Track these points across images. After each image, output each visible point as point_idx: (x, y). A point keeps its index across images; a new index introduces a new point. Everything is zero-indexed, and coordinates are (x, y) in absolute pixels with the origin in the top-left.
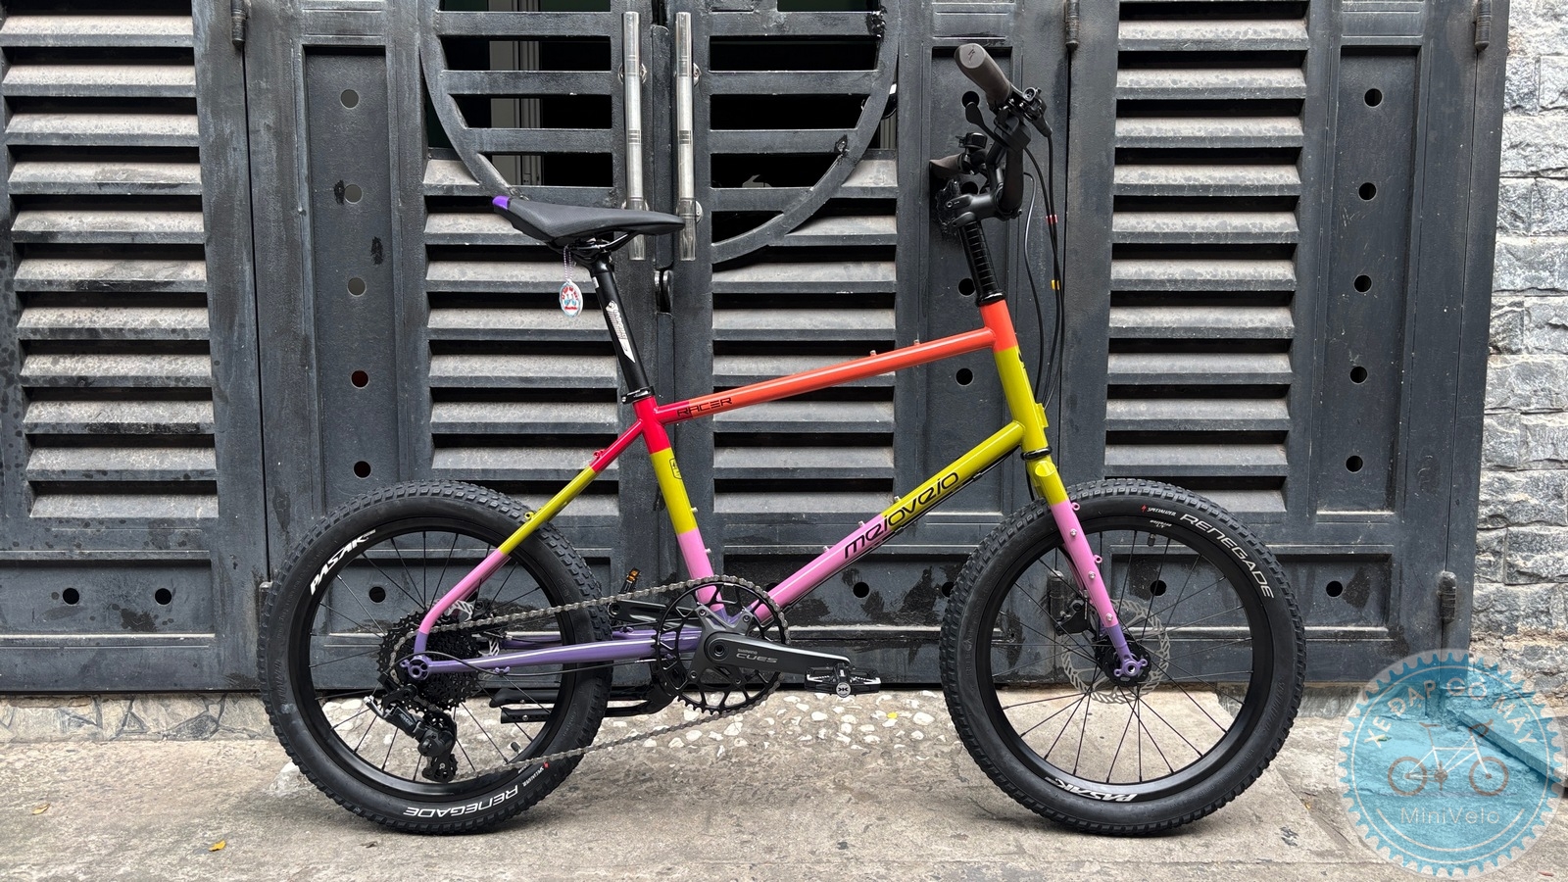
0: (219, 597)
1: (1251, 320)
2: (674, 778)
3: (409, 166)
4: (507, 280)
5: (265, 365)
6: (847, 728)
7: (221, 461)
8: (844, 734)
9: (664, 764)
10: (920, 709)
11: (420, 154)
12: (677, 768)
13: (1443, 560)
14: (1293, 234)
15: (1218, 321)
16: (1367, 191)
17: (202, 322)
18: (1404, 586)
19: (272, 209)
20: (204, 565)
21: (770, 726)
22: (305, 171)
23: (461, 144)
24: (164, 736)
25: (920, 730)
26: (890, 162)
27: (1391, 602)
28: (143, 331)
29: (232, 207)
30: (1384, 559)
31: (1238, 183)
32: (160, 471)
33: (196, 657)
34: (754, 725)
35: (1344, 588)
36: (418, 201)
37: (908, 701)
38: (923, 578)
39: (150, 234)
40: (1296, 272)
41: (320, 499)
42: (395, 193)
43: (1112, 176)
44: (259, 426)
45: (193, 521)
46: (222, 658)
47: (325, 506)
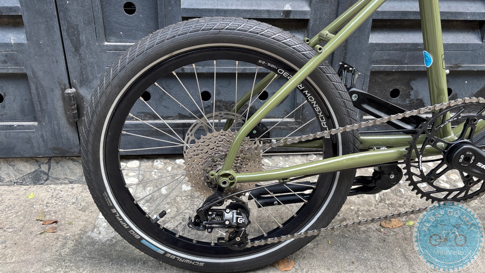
20: (23, 77)
33: (27, 137)
41: (101, 30)
45: (9, 45)
46: (45, 138)
47: (105, 35)
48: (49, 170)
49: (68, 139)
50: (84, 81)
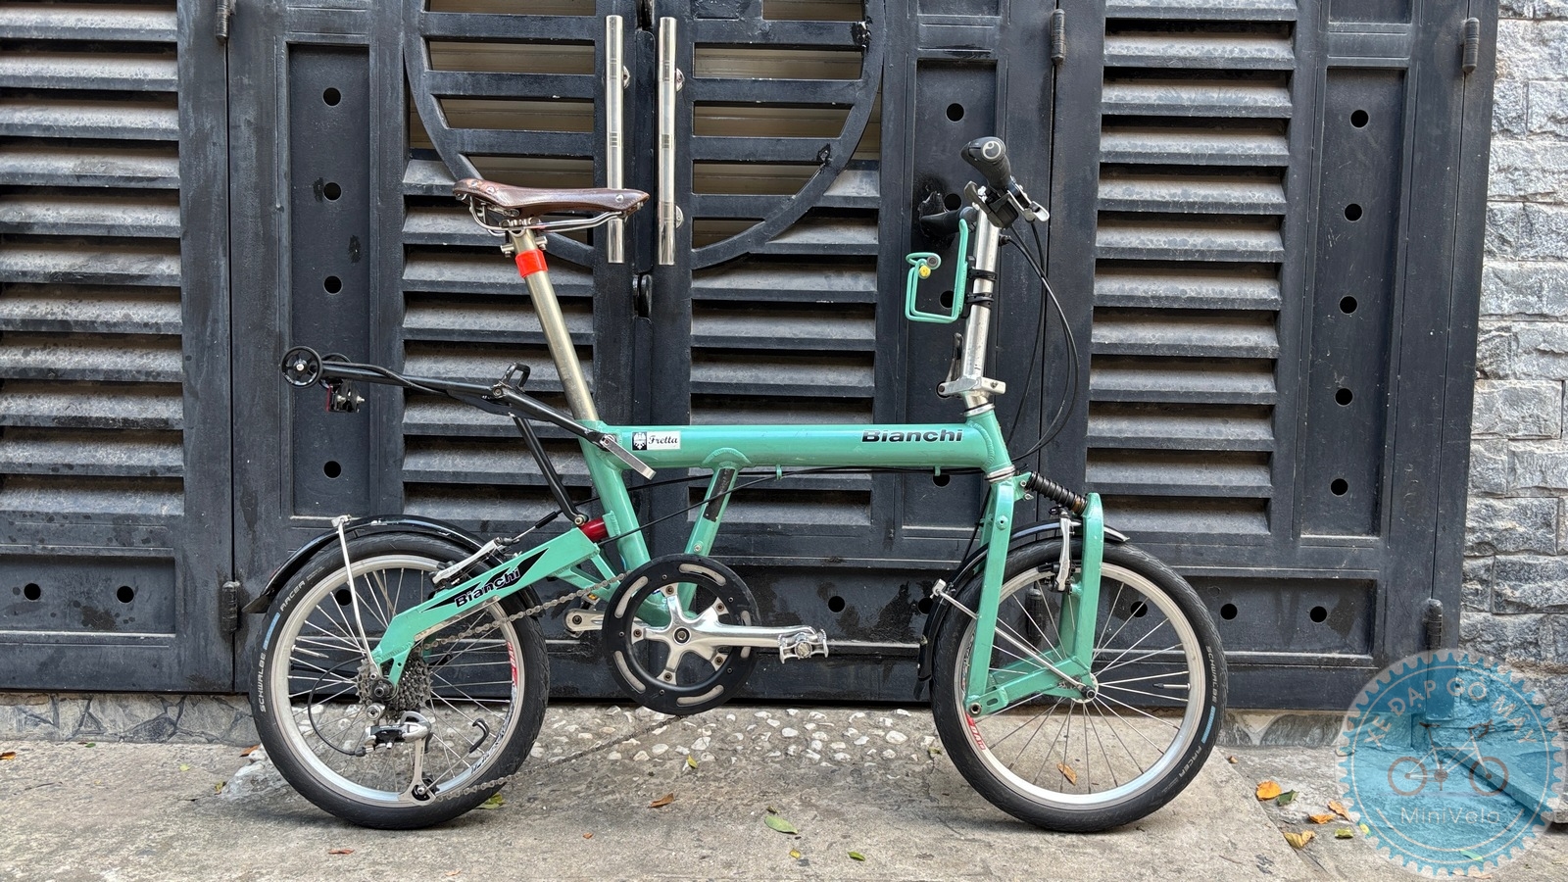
0: (181, 594)
1: (1235, 339)
2: (637, 791)
3: (389, 165)
4: (484, 281)
5: (237, 361)
6: (817, 745)
7: (189, 457)
8: (815, 751)
9: (629, 777)
10: (892, 729)
11: (401, 154)
12: (640, 782)
13: (1429, 588)
14: (1278, 253)
15: (1202, 339)
16: (1353, 212)
17: (174, 316)
18: (1388, 612)
19: (248, 204)
20: (168, 564)
21: (739, 741)
22: (284, 167)
23: (442, 145)
24: (121, 737)
25: (892, 749)
26: (873, 172)
27: (1376, 628)
28: (115, 325)
29: (210, 202)
30: (1370, 587)
31: (1223, 200)
32: (128, 467)
33: (156, 657)
34: (722, 740)
35: (1329, 614)
36: (397, 199)
37: (881, 720)
38: (900, 593)
39: (127, 227)
40: (1281, 292)
41: (288, 499)
42: (374, 191)
43: (1095, 191)
44: (229, 423)
45: (158, 517)
46: (183, 659)
47: (294, 506)
48: (179, 717)
49: (217, 663)
50: (254, 572)
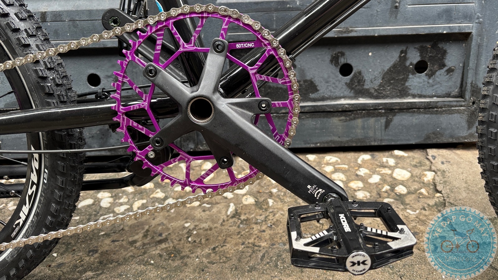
37: (384, 160)
38: (400, 57)
